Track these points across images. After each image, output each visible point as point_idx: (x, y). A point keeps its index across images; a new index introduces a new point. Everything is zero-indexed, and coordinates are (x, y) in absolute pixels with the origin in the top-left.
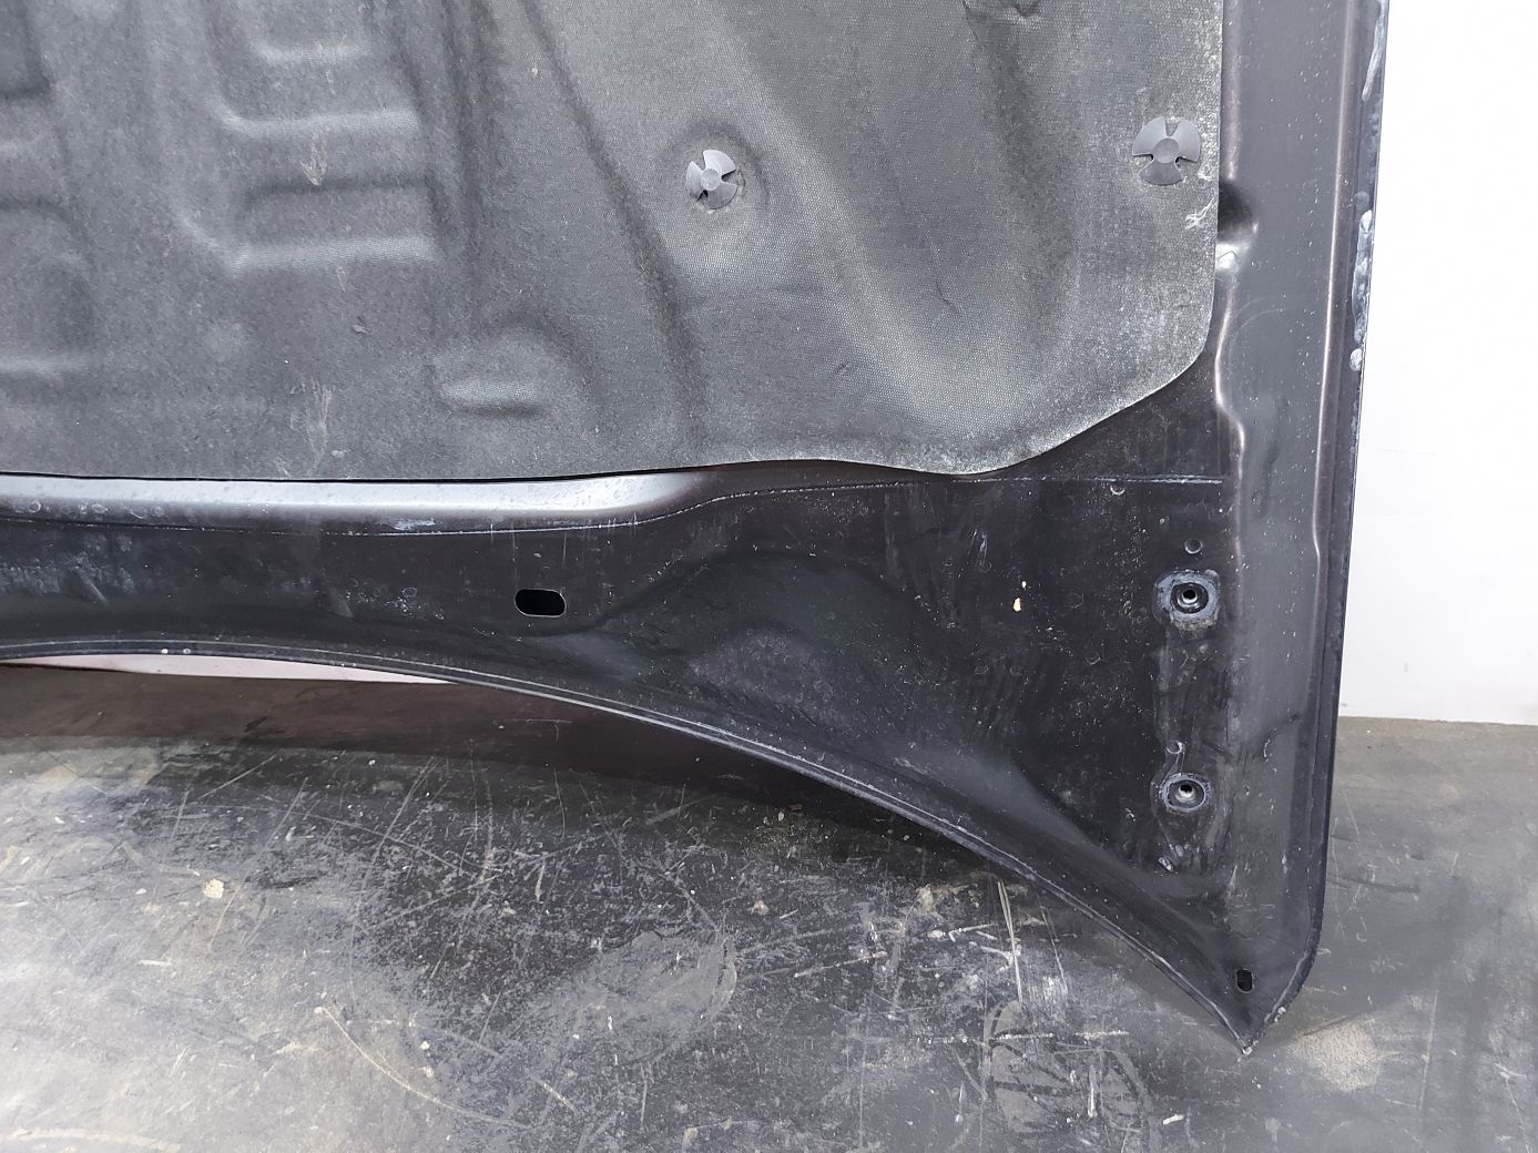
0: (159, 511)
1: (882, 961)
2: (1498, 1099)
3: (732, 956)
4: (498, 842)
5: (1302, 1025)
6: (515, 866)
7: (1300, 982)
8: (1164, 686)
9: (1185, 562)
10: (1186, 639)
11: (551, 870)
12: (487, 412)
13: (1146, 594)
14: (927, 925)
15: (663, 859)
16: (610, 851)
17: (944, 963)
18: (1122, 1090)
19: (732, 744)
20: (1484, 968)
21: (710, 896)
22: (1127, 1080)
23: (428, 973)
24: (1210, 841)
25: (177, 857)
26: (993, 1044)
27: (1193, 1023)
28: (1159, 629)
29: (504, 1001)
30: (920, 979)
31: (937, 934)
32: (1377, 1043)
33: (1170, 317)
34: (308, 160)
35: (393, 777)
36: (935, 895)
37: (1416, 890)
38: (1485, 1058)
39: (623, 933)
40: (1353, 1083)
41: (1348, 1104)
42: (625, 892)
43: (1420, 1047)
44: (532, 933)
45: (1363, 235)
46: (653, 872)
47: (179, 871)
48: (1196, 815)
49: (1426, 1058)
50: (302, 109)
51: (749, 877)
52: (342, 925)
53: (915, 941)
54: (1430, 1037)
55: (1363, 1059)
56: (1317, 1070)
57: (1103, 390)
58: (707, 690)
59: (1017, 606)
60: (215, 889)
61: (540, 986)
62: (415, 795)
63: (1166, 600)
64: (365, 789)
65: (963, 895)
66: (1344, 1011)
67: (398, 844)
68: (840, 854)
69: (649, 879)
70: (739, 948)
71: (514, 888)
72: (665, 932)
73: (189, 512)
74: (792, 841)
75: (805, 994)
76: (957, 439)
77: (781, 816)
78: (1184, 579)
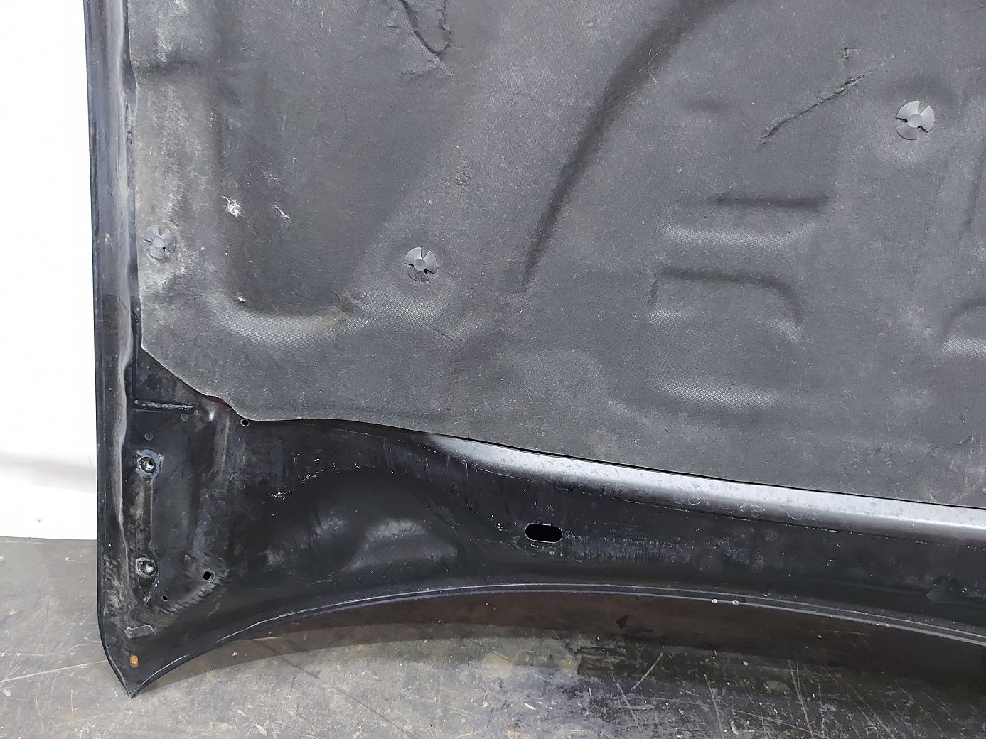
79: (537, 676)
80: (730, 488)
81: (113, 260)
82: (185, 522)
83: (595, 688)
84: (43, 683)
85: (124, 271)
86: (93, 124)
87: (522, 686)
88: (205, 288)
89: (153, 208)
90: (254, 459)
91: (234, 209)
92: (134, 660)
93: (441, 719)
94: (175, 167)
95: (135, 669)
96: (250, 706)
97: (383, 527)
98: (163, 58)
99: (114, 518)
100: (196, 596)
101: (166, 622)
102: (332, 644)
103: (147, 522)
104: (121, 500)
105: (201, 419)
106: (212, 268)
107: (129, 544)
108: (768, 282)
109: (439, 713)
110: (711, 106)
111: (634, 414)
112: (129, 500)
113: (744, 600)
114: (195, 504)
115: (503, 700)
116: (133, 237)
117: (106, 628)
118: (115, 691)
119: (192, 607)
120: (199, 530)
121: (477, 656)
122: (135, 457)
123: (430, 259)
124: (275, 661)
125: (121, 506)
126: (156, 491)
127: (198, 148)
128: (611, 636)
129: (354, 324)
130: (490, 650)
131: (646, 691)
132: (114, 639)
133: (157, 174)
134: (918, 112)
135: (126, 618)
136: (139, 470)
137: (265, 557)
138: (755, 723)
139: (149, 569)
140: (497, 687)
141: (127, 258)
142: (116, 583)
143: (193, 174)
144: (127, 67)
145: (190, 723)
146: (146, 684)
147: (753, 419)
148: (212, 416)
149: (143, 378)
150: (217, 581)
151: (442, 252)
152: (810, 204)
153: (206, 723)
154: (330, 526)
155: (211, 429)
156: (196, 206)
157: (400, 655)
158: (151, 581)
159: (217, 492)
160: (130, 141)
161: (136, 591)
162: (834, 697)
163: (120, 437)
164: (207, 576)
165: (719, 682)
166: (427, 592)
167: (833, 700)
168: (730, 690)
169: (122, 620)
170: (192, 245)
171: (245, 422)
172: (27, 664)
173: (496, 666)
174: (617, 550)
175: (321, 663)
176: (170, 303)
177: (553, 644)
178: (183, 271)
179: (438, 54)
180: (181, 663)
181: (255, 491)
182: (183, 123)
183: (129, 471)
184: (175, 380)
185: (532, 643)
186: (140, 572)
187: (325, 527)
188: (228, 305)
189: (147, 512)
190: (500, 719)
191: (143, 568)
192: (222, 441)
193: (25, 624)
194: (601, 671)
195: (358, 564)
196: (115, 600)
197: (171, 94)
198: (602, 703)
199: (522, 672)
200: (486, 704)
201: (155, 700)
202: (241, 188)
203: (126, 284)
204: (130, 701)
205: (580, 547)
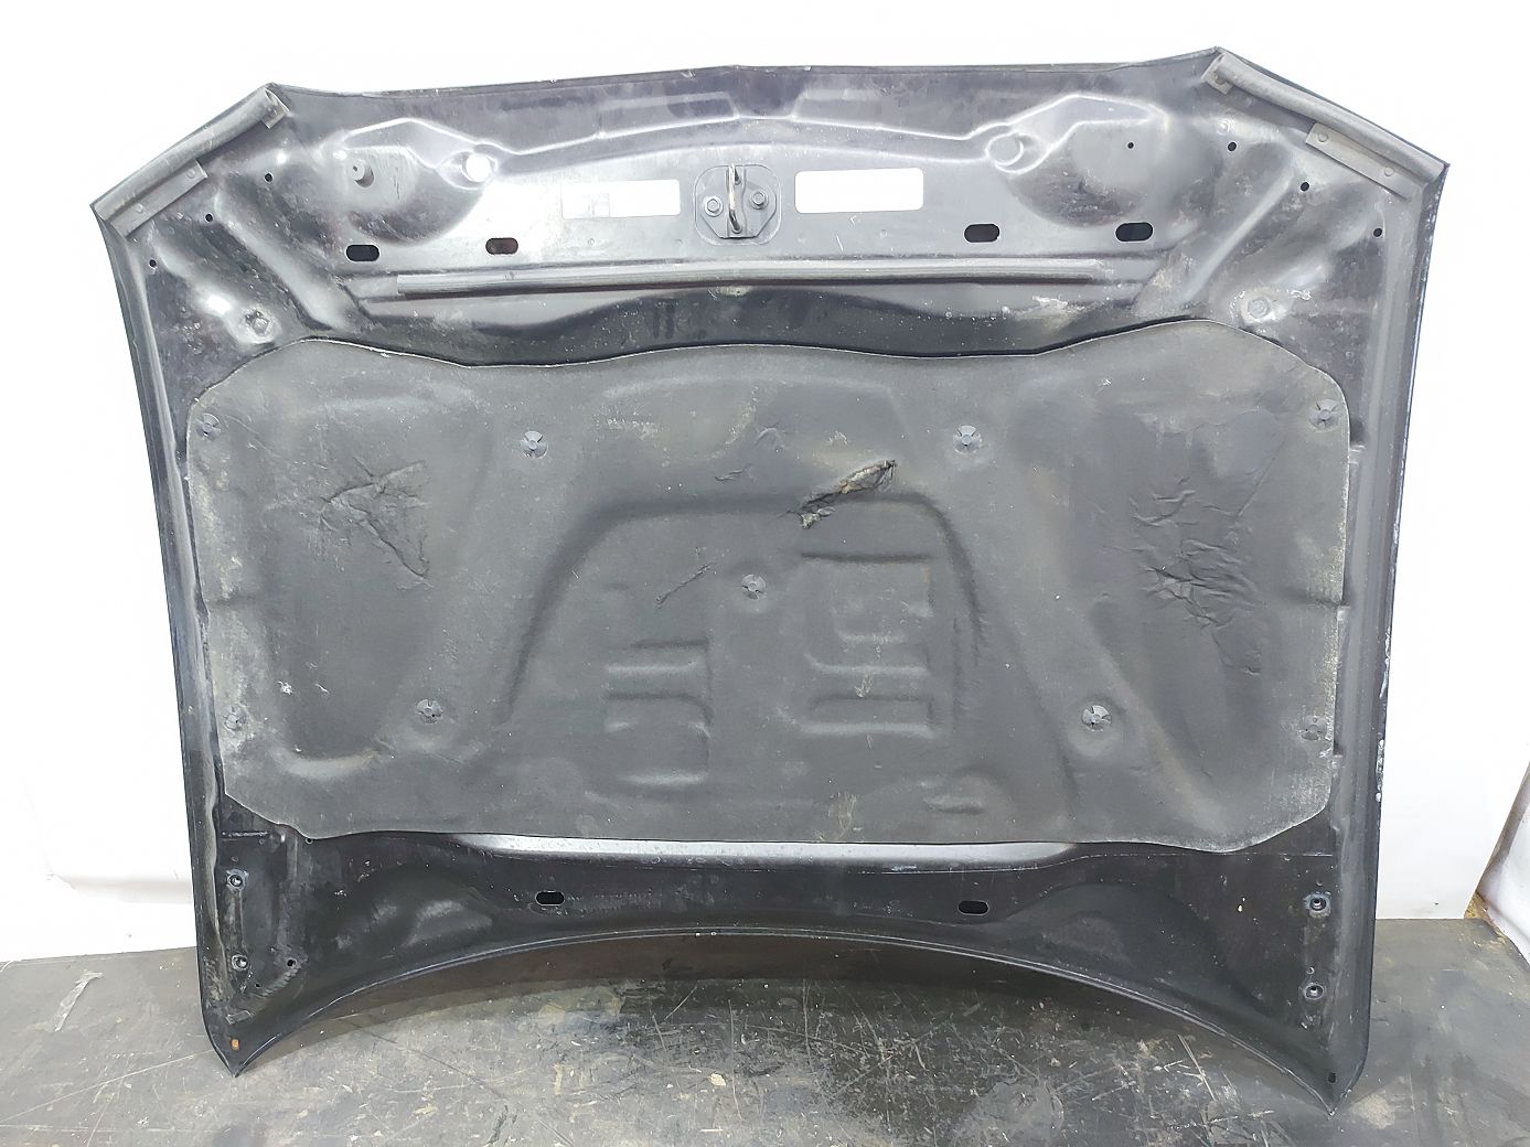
0: (742, 862)
1: (1135, 1086)
2: (1450, 1124)
3: (1053, 1092)
4: (880, 1035)
5: (1355, 1098)
6: (899, 1049)
7: (1359, 1075)
8: (1306, 943)
9: (1316, 889)
10: (1317, 922)
11: (921, 1049)
12: (953, 811)
13: (1299, 903)
14: (1151, 1064)
15: (985, 1037)
16: (951, 1035)
17: (1167, 1084)
18: (1280, 1141)
19: (1059, 974)
20: (1428, 1059)
21: (1025, 1057)
22: (1280, 1136)
23: (885, 1118)
24: (1325, 1013)
25: (677, 1062)
26: (1211, 1125)
27: (1302, 1102)
28: (1305, 918)
29: (938, 1131)
30: (1159, 1094)
31: (1158, 1068)
32: (1390, 1103)
33: (1313, 791)
34: (860, 686)
35: (787, 995)
36: (1148, 1046)
37: (1386, 1020)
38: (1439, 1105)
39: (986, 1086)
40: (1384, 1124)
41: (1385, 1135)
42: (974, 1060)
43: (1409, 1103)
44: (933, 1089)
45: (1380, 749)
46: (984, 1046)
47: (685, 1070)
48: (1319, 1001)
49: (1413, 1108)
50: (860, 662)
51: (1041, 1045)
52: (816, 1096)
53: (1148, 1073)
54: (1412, 1097)
55: (1386, 1112)
56: (1366, 1120)
57: (1285, 819)
58: (1049, 946)
59: (1240, 909)
60: (717, 1080)
61: (955, 1121)
62: (808, 1006)
63: (1308, 906)
64: (774, 1005)
65: (1162, 1044)
66: (1373, 1088)
67: (818, 1041)
68: (1086, 1026)
69: (983, 1050)
70: (1055, 1087)
71: (905, 1061)
72: (1009, 1082)
73: (761, 862)
74: (1055, 1020)
75: (1102, 1109)
76: (1218, 837)
77: (1042, 1005)
78: (1316, 896)
79: (585, 1017)
80: (681, 846)
81: (197, 725)
82: (269, 922)
83: (633, 1022)
84: (157, 1074)
85: (206, 737)
86: (173, 630)
87: (571, 1028)
88: (270, 745)
89: (227, 695)
90: (319, 867)
91: (287, 689)
92: (235, 1044)
93: (500, 1062)
94: (241, 667)
95: (237, 1051)
96: (337, 1072)
97: (429, 908)
98: (227, 596)
99: (210, 925)
100: (282, 981)
101: (260, 1006)
102: (407, 1014)
103: (239, 926)
104: (216, 911)
105: (275, 842)
106: (274, 731)
107: (225, 946)
108: (684, 697)
109: (498, 1058)
110: (622, 587)
111: (604, 800)
112: (223, 910)
113: (719, 931)
114: (276, 907)
115: (554, 1041)
116: (213, 714)
117: (209, 1018)
118: (221, 1074)
119: (281, 990)
120: (281, 927)
121: (534, 1009)
122: (226, 875)
123: (434, 707)
124: (358, 1034)
125: (216, 915)
126: (244, 901)
127: (257, 652)
128: (655, 978)
129: (383, 760)
130: (547, 1002)
131: (676, 1021)
132: (217, 1028)
133: (228, 672)
134: (755, 582)
135: (226, 1008)
136: (230, 886)
137: (336, 943)
138: (762, 1034)
139: (243, 964)
140: (550, 1032)
141: (209, 728)
142: (215, 979)
143: (255, 669)
144: (199, 598)
145: (286, 1091)
146: (247, 1064)
147: (688, 794)
148: (283, 839)
149: (227, 816)
150: (299, 967)
151: (443, 701)
152: (701, 643)
153: (301, 1089)
154: (385, 912)
155: (283, 847)
156: (259, 691)
157: (468, 1016)
158: (247, 972)
159: (292, 896)
160: (205, 649)
161: (233, 982)
162: (834, 1005)
163: (212, 860)
164: (291, 963)
165: (739, 1005)
166: (473, 956)
167: (832, 1008)
168: (747, 1009)
169: (223, 1010)
170: (257, 717)
171: (309, 840)
172: (140, 1061)
173: (550, 1015)
174: (608, 904)
175: (397, 1030)
176: (245, 759)
177: (603, 990)
178: (252, 735)
179: (422, 575)
180: (275, 1042)
181: (323, 892)
182: (244, 636)
183: (221, 887)
184: (253, 815)
185: (585, 991)
186: (236, 967)
187: (382, 913)
188: (288, 754)
189: (238, 918)
190: (549, 1056)
191: (238, 963)
192: (293, 856)
193: (132, 1029)
194: (641, 1008)
195: (414, 940)
196: (215, 994)
197: (234, 617)
198: (636, 1034)
199: (573, 1016)
200: (538, 1046)
201: (256, 1077)
202: (290, 674)
203: (209, 745)
204: (234, 1080)
205: (578, 905)
